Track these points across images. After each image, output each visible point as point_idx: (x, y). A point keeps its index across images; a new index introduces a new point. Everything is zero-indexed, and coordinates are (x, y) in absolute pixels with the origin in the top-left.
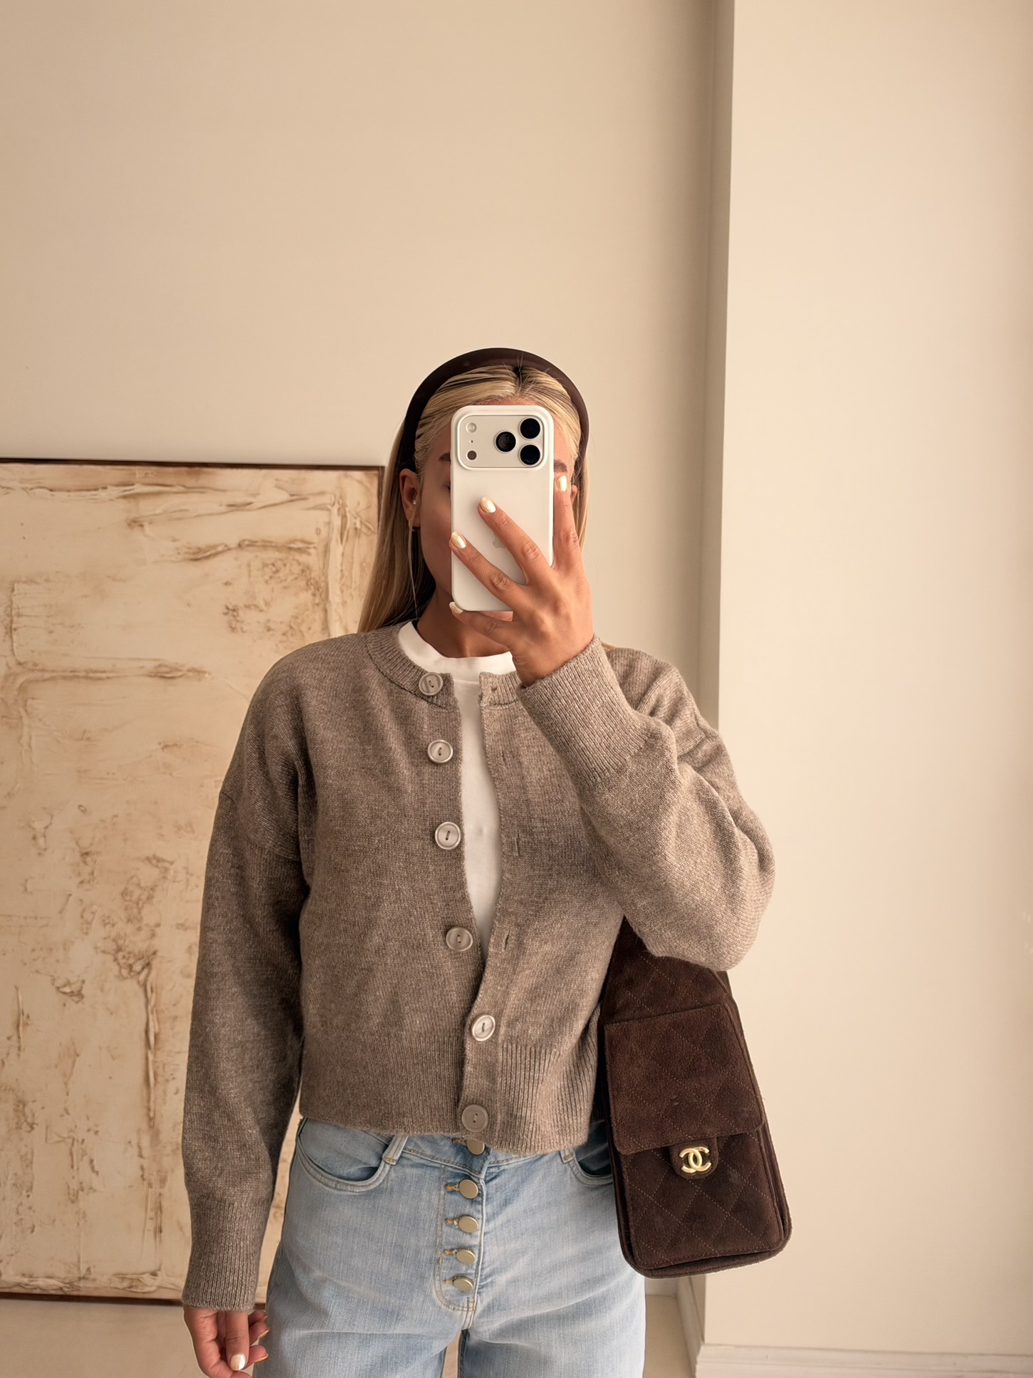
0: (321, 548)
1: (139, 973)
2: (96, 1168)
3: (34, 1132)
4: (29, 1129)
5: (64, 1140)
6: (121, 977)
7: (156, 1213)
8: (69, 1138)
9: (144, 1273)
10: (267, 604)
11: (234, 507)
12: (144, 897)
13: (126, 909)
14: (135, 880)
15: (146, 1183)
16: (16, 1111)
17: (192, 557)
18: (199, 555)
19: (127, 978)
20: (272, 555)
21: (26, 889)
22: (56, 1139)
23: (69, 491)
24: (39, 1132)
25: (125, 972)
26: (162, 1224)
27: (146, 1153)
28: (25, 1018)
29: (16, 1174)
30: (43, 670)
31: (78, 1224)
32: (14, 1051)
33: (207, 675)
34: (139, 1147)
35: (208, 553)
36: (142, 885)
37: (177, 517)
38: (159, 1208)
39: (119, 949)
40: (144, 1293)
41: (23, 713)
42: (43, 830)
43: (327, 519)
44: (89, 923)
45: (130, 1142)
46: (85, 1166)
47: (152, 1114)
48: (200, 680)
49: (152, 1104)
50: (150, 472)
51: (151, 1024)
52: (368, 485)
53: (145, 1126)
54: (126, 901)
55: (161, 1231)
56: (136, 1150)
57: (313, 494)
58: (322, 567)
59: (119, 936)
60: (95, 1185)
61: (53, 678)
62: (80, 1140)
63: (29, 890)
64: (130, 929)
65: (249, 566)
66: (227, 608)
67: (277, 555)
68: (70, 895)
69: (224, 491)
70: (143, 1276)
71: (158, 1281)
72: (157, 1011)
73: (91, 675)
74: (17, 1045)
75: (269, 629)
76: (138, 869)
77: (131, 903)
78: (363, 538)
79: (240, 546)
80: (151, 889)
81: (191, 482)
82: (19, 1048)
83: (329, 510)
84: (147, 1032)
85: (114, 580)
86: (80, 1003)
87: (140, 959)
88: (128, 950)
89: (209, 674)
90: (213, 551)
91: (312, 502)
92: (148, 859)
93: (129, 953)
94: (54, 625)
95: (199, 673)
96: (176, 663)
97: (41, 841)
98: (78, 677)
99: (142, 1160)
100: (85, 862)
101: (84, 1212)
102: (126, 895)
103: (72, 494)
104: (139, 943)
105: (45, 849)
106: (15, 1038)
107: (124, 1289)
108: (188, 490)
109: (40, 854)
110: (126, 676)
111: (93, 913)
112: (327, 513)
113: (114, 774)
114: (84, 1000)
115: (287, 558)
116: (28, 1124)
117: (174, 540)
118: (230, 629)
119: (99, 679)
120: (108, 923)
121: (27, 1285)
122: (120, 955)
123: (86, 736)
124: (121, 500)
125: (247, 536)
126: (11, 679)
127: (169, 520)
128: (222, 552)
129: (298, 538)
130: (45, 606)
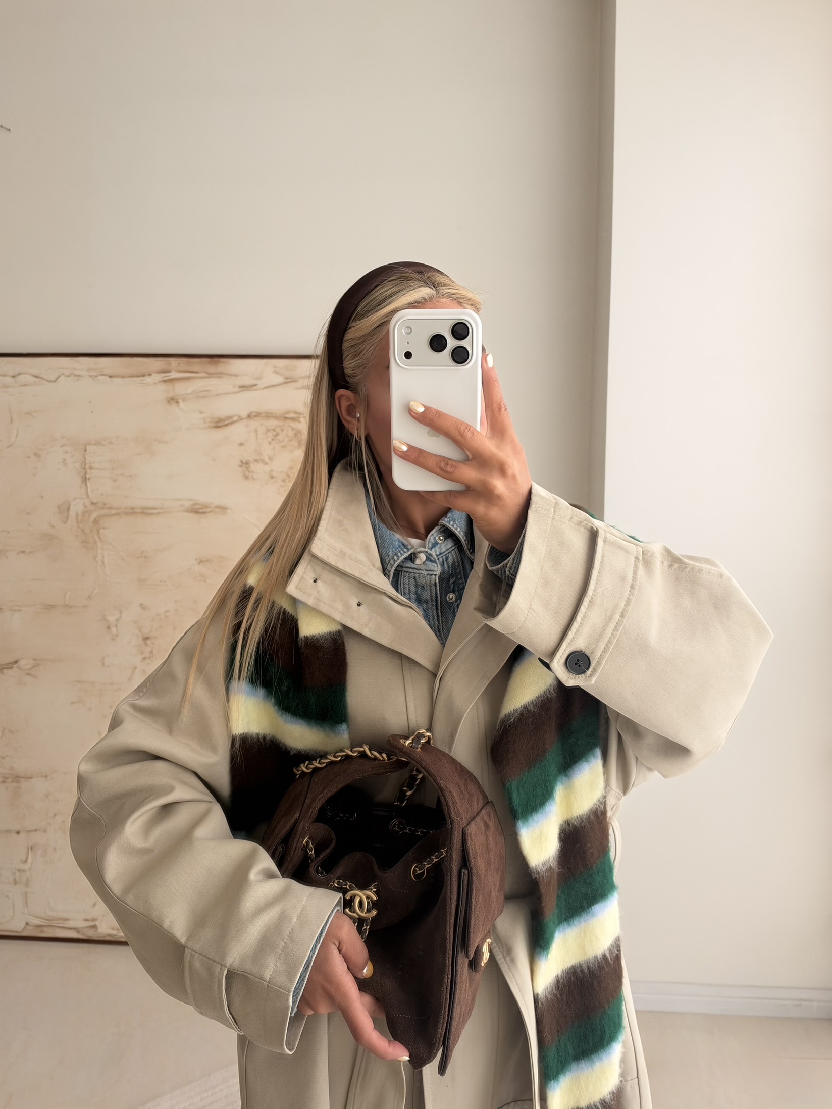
10: (270, 459)
11: (244, 387)
17: (215, 425)
18: (220, 424)
20: (272, 423)
21: (103, 664)
23: (123, 377)
30: (110, 508)
35: (227, 422)
37: (202, 395)
41: (97, 539)
42: (115, 622)
48: (224, 514)
50: (182, 362)
61: (117, 514)
63: (106, 664)
65: (256, 431)
66: (242, 462)
67: (277, 423)
68: (136, 668)
69: (236, 376)
73: (146, 511)
75: (272, 477)
79: (249, 416)
81: (212, 369)
85: (159, 442)
89: (231, 510)
90: (230, 421)
91: (301, 383)
94: (116, 475)
95: (223, 509)
96: (206, 502)
97: (114, 630)
98: (136, 513)
100: (146, 644)
103: (125, 379)
108: (210, 375)
109: (113, 639)
110: (171, 512)
113: (165, 581)
115: (284, 425)
117: (201, 413)
118: (244, 478)
119: (152, 514)
123: (144, 555)
124: (162, 383)
125: (254, 409)
126: (88, 514)
127: (197, 397)
128: (237, 421)
129: (292, 410)
130: (110, 461)
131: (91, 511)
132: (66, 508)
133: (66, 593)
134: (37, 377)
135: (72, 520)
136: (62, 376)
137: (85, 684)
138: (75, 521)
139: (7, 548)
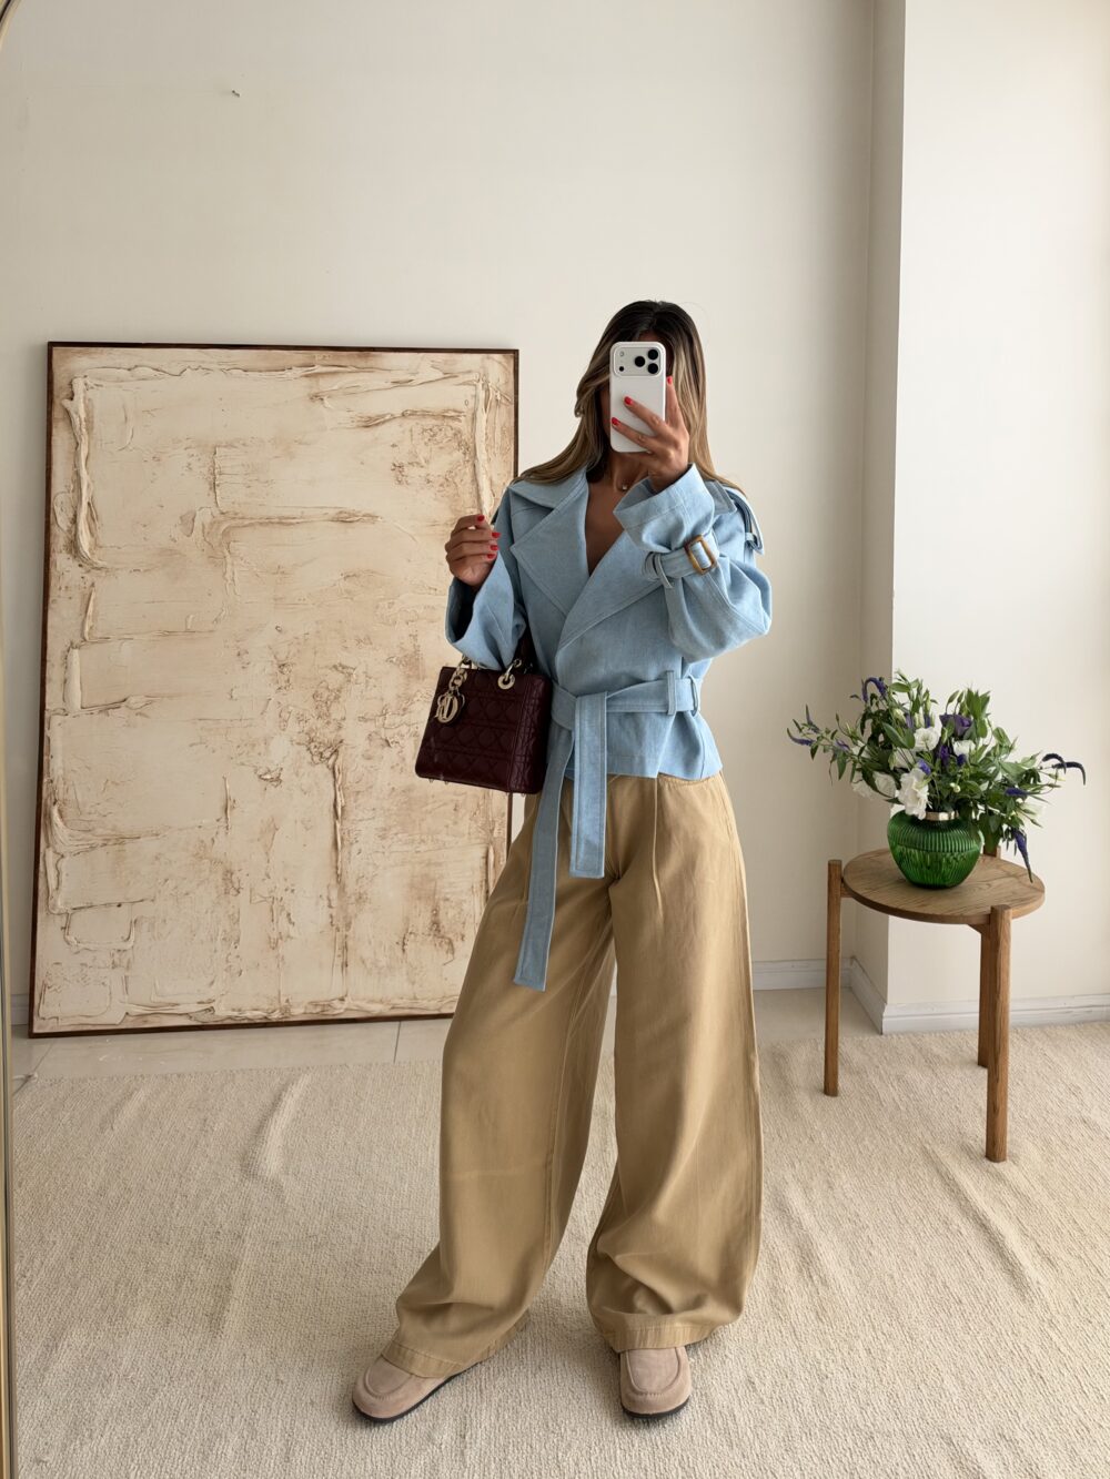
0: (469, 416)
1: (328, 759)
2: (293, 920)
3: (240, 895)
4: (235, 893)
5: (265, 899)
6: (313, 763)
7: (343, 951)
8: (270, 897)
9: (333, 1000)
11: (397, 383)
12: (332, 698)
13: (317, 708)
14: (324, 684)
15: (334, 928)
16: (224, 879)
17: (365, 424)
18: (370, 423)
19: (318, 764)
20: (429, 422)
22: (259, 899)
23: (260, 371)
24: (245, 894)
25: (316, 759)
26: (348, 960)
27: (334, 904)
28: (231, 802)
29: (225, 930)
30: (243, 518)
31: (278, 966)
32: (222, 830)
33: (379, 519)
34: (329, 900)
35: (379, 421)
36: (330, 688)
37: (351, 392)
38: (346, 947)
39: (312, 741)
40: (334, 1015)
41: (227, 554)
42: (246, 649)
43: (474, 393)
44: (286, 722)
45: (321, 896)
46: (283, 919)
47: (339, 872)
49: (339, 863)
50: (327, 355)
51: (339, 799)
52: (506, 365)
53: (333, 882)
54: (316, 701)
55: (347, 966)
56: (326, 902)
57: (464, 373)
58: (470, 431)
59: (311, 730)
60: (292, 934)
61: (251, 525)
62: (279, 898)
64: (320, 723)
65: (411, 431)
70: (333, 1002)
71: (345, 1005)
72: (342, 788)
73: (284, 521)
74: (225, 825)
75: (429, 481)
76: (327, 675)
77: (321, 703)
78: (503, 407)
79: (403, 415)
80: (338, 691)
81: (361, 363)
82: (227, 827)
83: (474, 385)
84: (335, 805)
85: (300, 443)
86: (279, 787)
87: (329, 748)
88: (319, 741)
90: (383, 419)
91: (462, 378)
92: (335, 667)
93: (320, 743)
95: (372, 517)
96: (354, 510)
98: (272, 523)
99: (331, 909)
101: (283, 957)
102: (317, 696)
103: (263, 374)
104: (328, 734)
105: (248, 663)
106: (223, 820)
107: (319, 1013)
108: (360, 370)
111: (290, 713)
112: (474, 387)
114: (282, 783)
116: (235, 889)
119: (291, 524)
120: (302, 720)
121: (236, 1017)
122: (313, 745)
123: (281, 570)
124: (305, 379)
125: (410, 407)
126: (215, 526)
127: (345, 394)
128: (388, 420)
129: (452, 408)
130: (243, 465)
131: (220, 523)
132: (190, 519)
133: (188, 617)
134: (157, 370)
135: (197, 533)
136: (188, 370)
137: (210, 722)
138: (201, 532)
139: (117, 566)
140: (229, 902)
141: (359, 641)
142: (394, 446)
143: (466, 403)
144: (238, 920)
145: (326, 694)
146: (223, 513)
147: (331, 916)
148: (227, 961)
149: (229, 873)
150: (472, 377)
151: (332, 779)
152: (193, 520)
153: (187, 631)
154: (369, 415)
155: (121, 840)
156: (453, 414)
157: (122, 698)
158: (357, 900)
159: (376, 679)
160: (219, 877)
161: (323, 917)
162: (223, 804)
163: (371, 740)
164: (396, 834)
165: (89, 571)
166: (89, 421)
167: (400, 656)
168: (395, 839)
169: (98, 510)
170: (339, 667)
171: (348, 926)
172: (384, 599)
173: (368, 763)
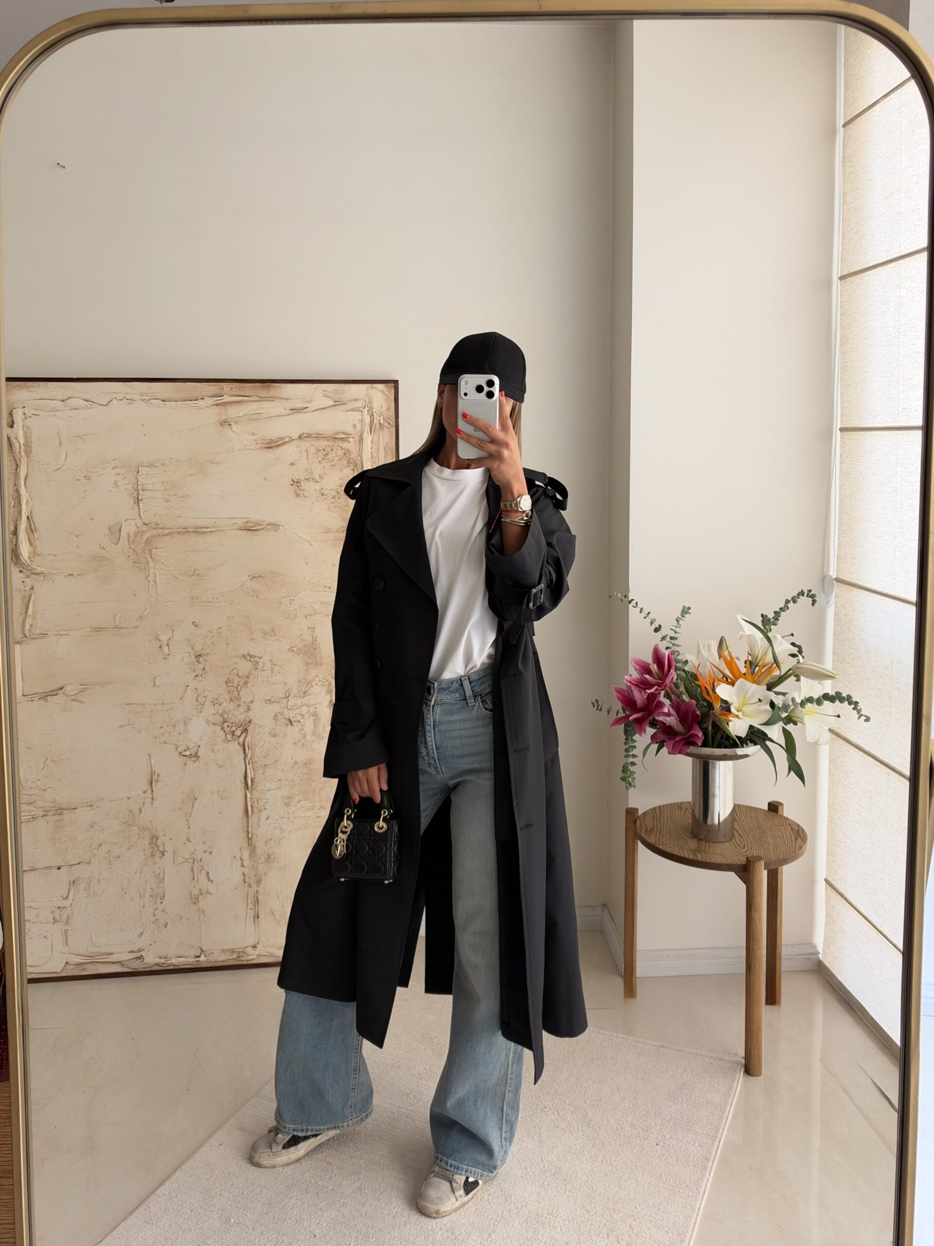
0: (357, 438)
1: (239, 737)
2: (211, 878)
3: (164, 857)
4: (161, 855)
5: (187, 860)
6: (227, 741)
7: (255, 905)
8: (191, 858)
9: (247, 947)
10: (321, 477)
11: (295, 410)
12: (241, 683)
13: (229, 692)
14: (235, 671)
15: (247, 884)
16: (150, 844)
17: (267, 446)
18: (272, 445)
19: (231, 741)
20: (323, 443)
21: (155, 684)
22: (181, 860)
23: (177, 401)
24: (169, 856)
25: (229, 737)
26: (259, 912)
27: (246, 863)
28: (156, 777)
29: (152, 888)
31: (199, 918)
32: (148, 801)
33: (281, 527)
34: (241, 859)
35: (279, 443)
36: (240, 675)
37: (256, 418)
38: (257, 902)
39: (225, 721)
40: (248, 960)
42: (166, 642)
43: (361, 418)
44: (203, 705)
45: (235, 857)
46: (203, 877)
47: (250, 836)
48: (276, 531)
49: (250, 828)
50: (236, 387)
51: (249, 772)
52: (387, 393)
53: (245, 845)
54: (229, 687)
55: (258, 917)
56: (239, 862)
57: (350, 401)
58: (358, 450)
59: (225, 712)
60: (211, 890)
62: (199, 859)
63: (157, 684)
64: (232, 706)
65: (307, 451)
66: (293, 481)
67: (326, 443)
68: (188, 686)
69: (287, 399)
70: (247, 949)
71: (257, 951)
72: (252, 763)
73: (199, 530)
74: (151, 796)
75: (323, 494)
76: (237, 664)
77: (232, 688)
78: (385, 429)
79: (300, 437)
80: (247, 677)
81: (263, 393)
82: (153, 798)
83: (362, 411)
84: (245, 778)
86: (197, 762)
87: (239, 727)
88: (231, 721)
89: (283, 527)
90: (282, 442)
91: (350, 406)
92: (244, 656)
93: (232, 723)
94: (169, 496)
95: (275, 526)
96: (259, 520)
97: (166, 649)
98: (188, 532)
99: (243, 868)
100: (198, 662)
101: (203, 910)
102: (229, 682)
103: (180, 403)
104: (239, 715)
105: (169, 655)
106: (149, 791)
107: (234, 959)
108: (262, 399)
109: (165, 658)
110: (223, 530)
111: (205, 697)
112: (361, 413)
113: (218, 598)
114: (200, 758)
115: (334, 446)
116: (160, 852)
117: (253, 435)
118: (296, 495)
119: (204, 533)
120: (217, 703)
121: (163, 964)
122: (226, 724)
123: (197, 573)
124: (215, 407)
125: (305, 431)
126: (140, 534)
127: (249, 420)
128: (288, 442)
129: (341, 431)
130: (163, 482)
131: (143, 532)
132: (117, 530)
133: (116, 614)
134: (88, 401)
135: (124, 541)
136: (114, 400)
137: (135, 706)
138: (126, 542)
139: (54, 572)
140: (155, 864)
141: (265, 634)
142: (292, 464)
143: (354, 426)
144: (164, 879)
145: (237, 680)
146: (145, 524)
147: (244, 875)
148: (154, 915)
149: (154, 838)
150: (359, 404)
151: (242, 755)
152: (120, 531)
153: (116, 627)
154: (272, 438)
155: (60, 811)
156: (343, 436)
157: (59, 686)
158: (266, 860)
159: (280, 666)
160: (146, 841)
161: (237, 877)
162: (148, 778)
163: (276, 720)
164: (299, 801)
165: (28, 577)
166: (28, 446)
167: (301, 645)
168: (299, 806)
169: (37, 524)
170: (246, 657)
171: (259, 882)
172: (285, 597)
173: (274, 740)
